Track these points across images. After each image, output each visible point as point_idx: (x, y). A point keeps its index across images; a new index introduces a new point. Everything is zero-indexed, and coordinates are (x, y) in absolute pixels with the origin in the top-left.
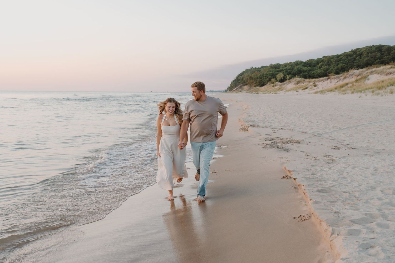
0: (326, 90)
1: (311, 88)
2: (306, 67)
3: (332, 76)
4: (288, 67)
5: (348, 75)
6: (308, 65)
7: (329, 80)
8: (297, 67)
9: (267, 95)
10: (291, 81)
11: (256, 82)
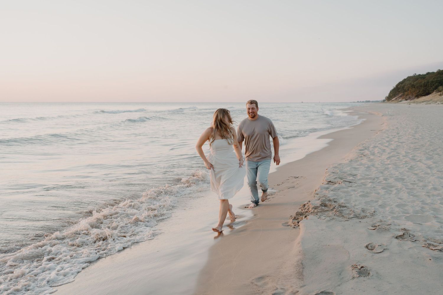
11: (419, 91)
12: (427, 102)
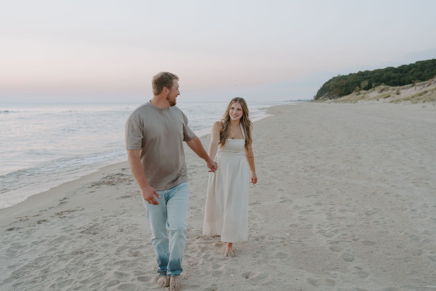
0: (403, 99)
1: (393, 96)
2: (396, 74)
3: (417, 82)
4: (376, 74)
5: (432, 82)
6: (399, 72)
7: (414, 88)
8: (387, 74)
9: (347, 104)
10: (375, 89)
11: (342, 91)
12: (345, 101)
